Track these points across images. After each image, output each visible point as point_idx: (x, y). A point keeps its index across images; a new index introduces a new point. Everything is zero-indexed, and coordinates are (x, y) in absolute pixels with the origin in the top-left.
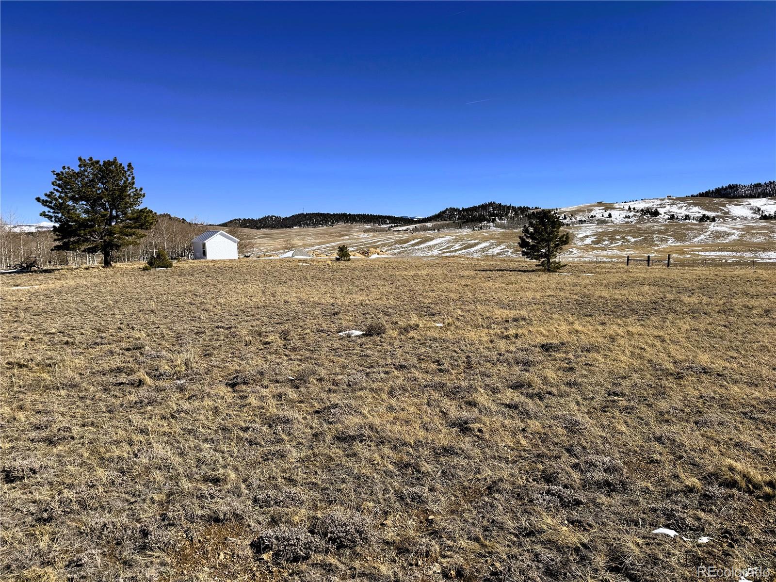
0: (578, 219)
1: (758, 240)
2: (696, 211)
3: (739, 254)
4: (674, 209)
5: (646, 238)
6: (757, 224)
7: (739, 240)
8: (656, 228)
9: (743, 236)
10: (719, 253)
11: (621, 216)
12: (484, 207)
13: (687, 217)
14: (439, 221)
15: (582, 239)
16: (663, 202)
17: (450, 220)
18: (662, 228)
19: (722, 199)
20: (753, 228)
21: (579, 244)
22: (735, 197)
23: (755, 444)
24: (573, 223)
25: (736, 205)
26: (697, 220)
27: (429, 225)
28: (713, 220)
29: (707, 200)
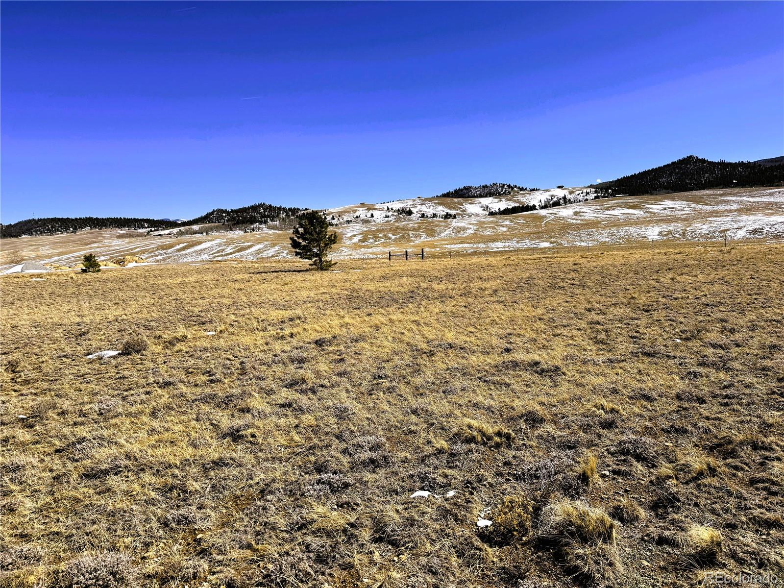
0: (345, 219)
1: (488, 233)
2: (441, 210)
3: (475, 246)
4: (424, 209)
5: (403, 235)
6: (487, 219)
7: (474, 233)
8: (411, 225)
9: (477, 230)
10: (461, 246)
11: (382, 216)
12: (254, 208)
13: (435, 215)
14: (206, 223)
15: (351, 238)
16: (415, 203)
17: (219, 222)
18: (416, 225)
19: (460, 199)
20: (484, 223)
21: (348, 242)
22: (469, 197)
23: (487, 402)
24: (341, 223)
25: (470, 204)
26: (442, 218)
27: (196, 227)
28: (455, 217)
29: (448, 200)
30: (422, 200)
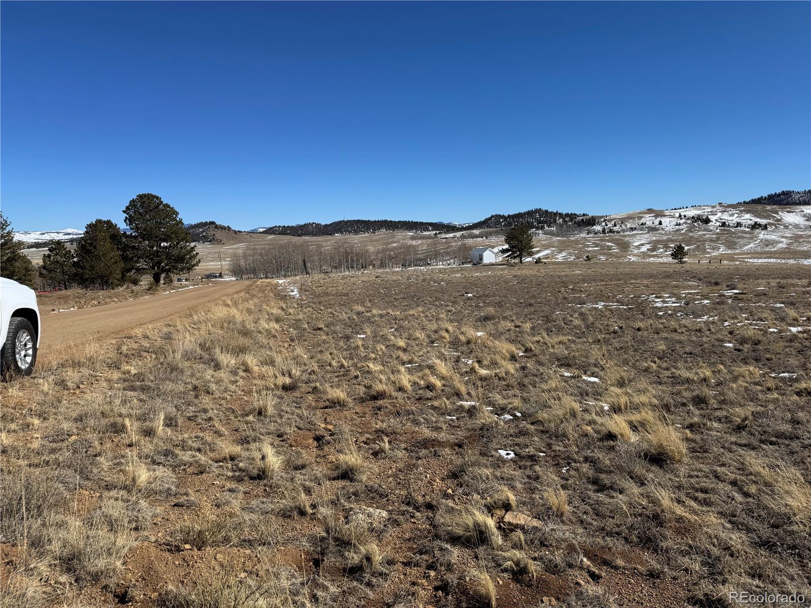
0: (628, 226)
1: (805, 248)
2: (748, 219)
3: (783, 261)
4: (726, 217)
5: (698, 246)
7: (786, 248)
8: (708, 236)
9: (791, 244)
10: (766, 260)
11: (672, 224)
12: (530, 213)
13: (739, 225)
14: (485, 228)
15: (638, 247)
17: (496, 227)
18: (714, 236)
19: (775, 206)
20: (801, 236)
21: (636, 251)
22: (788, 204)
24: (624, 231)
25: (789, 212)
26: (748, 228)
27: (476, 232)
28: (765, 227)
29: (759, 207)
30: (724, 206)
